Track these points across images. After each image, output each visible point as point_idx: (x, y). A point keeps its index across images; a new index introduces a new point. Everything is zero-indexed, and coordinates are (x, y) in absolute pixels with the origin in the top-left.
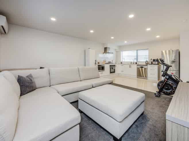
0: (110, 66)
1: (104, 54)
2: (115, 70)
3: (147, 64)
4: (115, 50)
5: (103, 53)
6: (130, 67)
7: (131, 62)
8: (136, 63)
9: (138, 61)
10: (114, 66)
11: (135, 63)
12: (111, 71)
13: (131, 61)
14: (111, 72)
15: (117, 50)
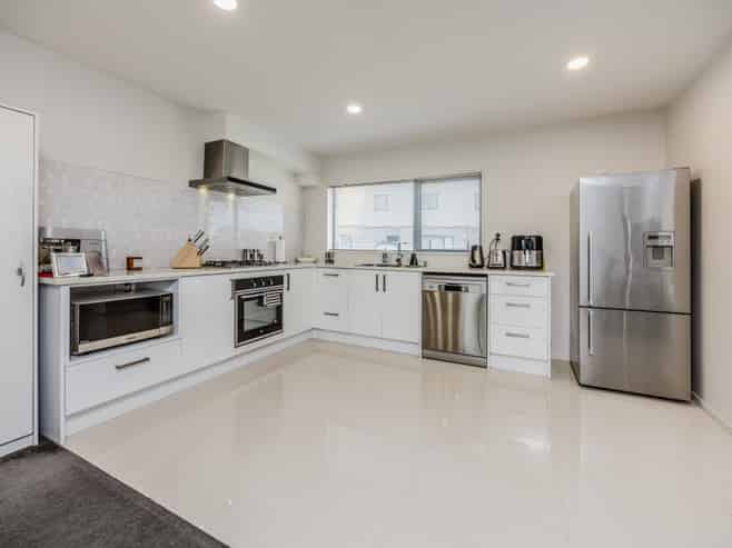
0: (239, 284)
1: (203, 191)
2: (279, 310)
3: (479, 263)
4: (296, 175)
5: (194, 184)
6: (381, 285)
7: (385, 256)
8: (413, 261)
9: (425, 246)
10: (278, 280)
11: (406, 261)
12: (248, 327)
13: (382, 248)
14: (244, 335)
15: (305, 182)
